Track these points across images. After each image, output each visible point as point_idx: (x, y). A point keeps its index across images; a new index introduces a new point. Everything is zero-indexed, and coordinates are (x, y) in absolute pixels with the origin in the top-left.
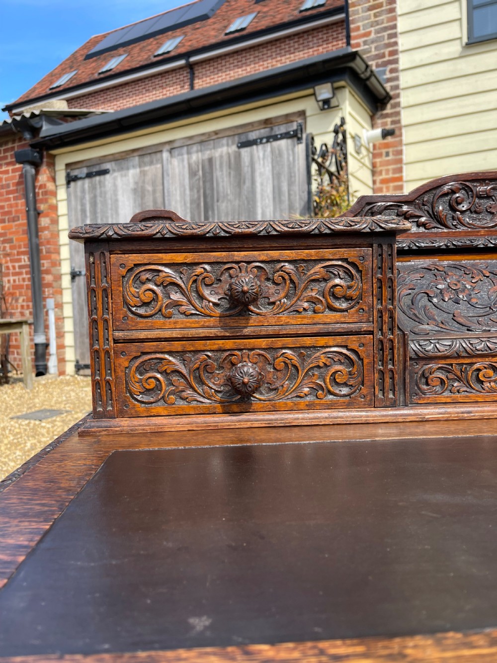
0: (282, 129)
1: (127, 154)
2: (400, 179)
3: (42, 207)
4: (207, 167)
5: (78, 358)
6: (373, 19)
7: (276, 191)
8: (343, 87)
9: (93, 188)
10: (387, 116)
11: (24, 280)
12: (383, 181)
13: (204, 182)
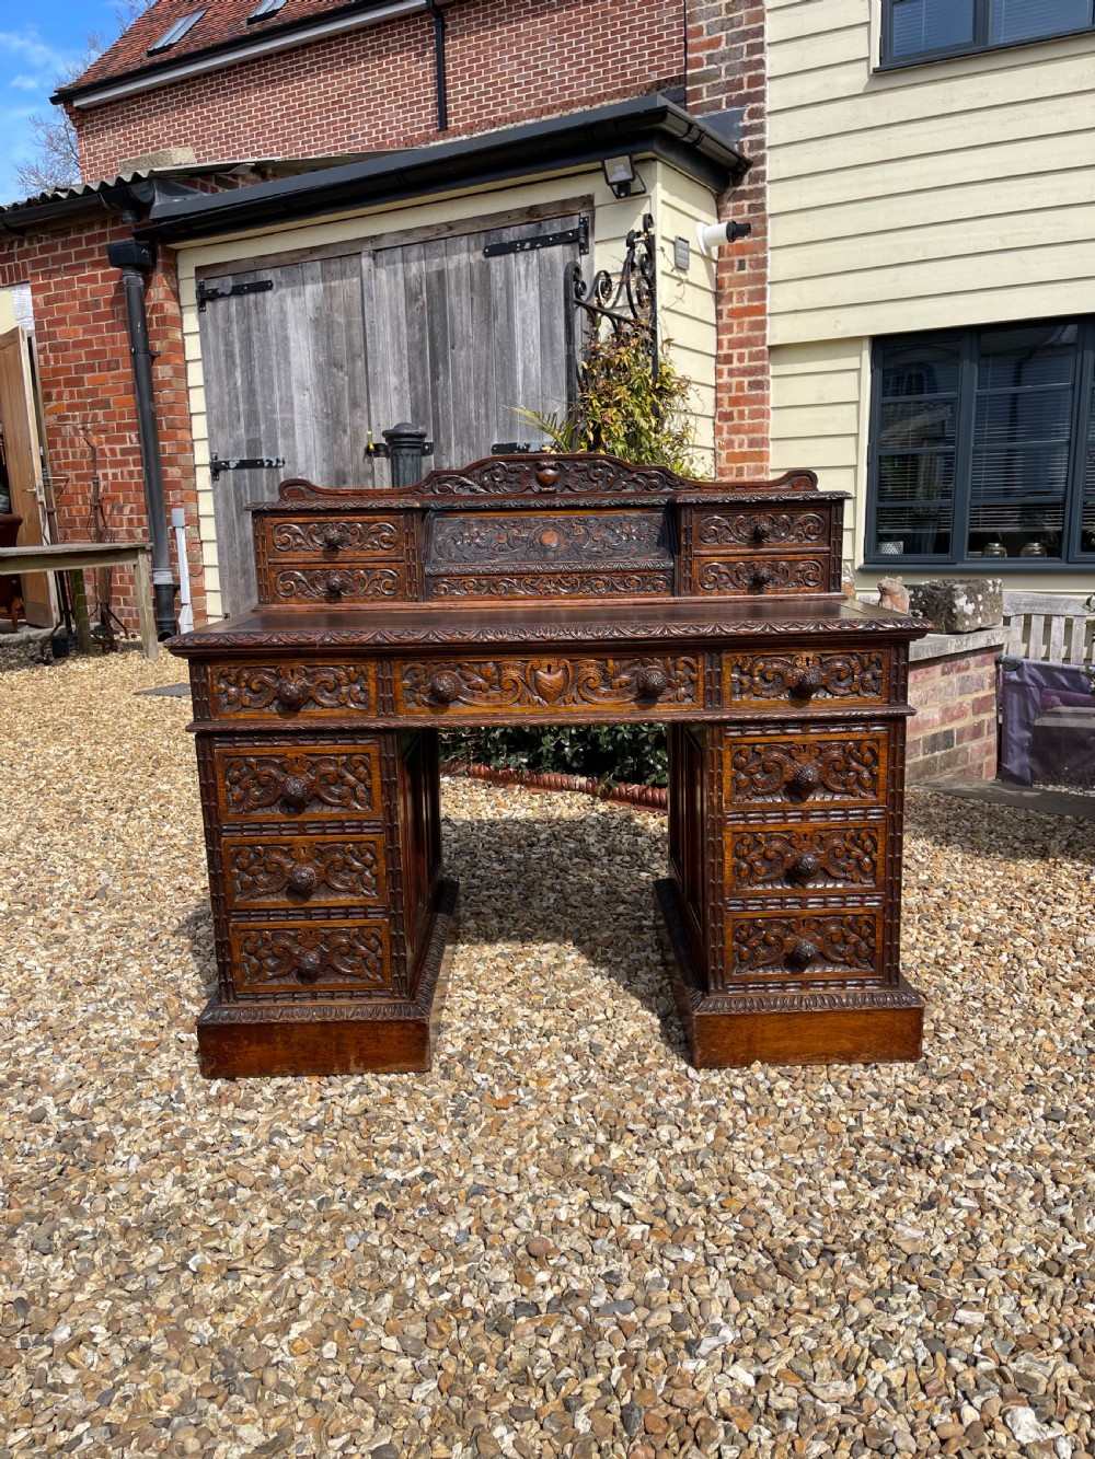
0: (555, 227)
1: (304, 256)
2: (761, 310)
3: (158, 346)
4: (435, 286)
5: (228, 611)
6: (724, 16)
7: (546, 333)
8: (654, 159)
9: (245, 314)
10: (743, 195)
11: (131, 474)
12: (734, 314)
13: (431, 313)
